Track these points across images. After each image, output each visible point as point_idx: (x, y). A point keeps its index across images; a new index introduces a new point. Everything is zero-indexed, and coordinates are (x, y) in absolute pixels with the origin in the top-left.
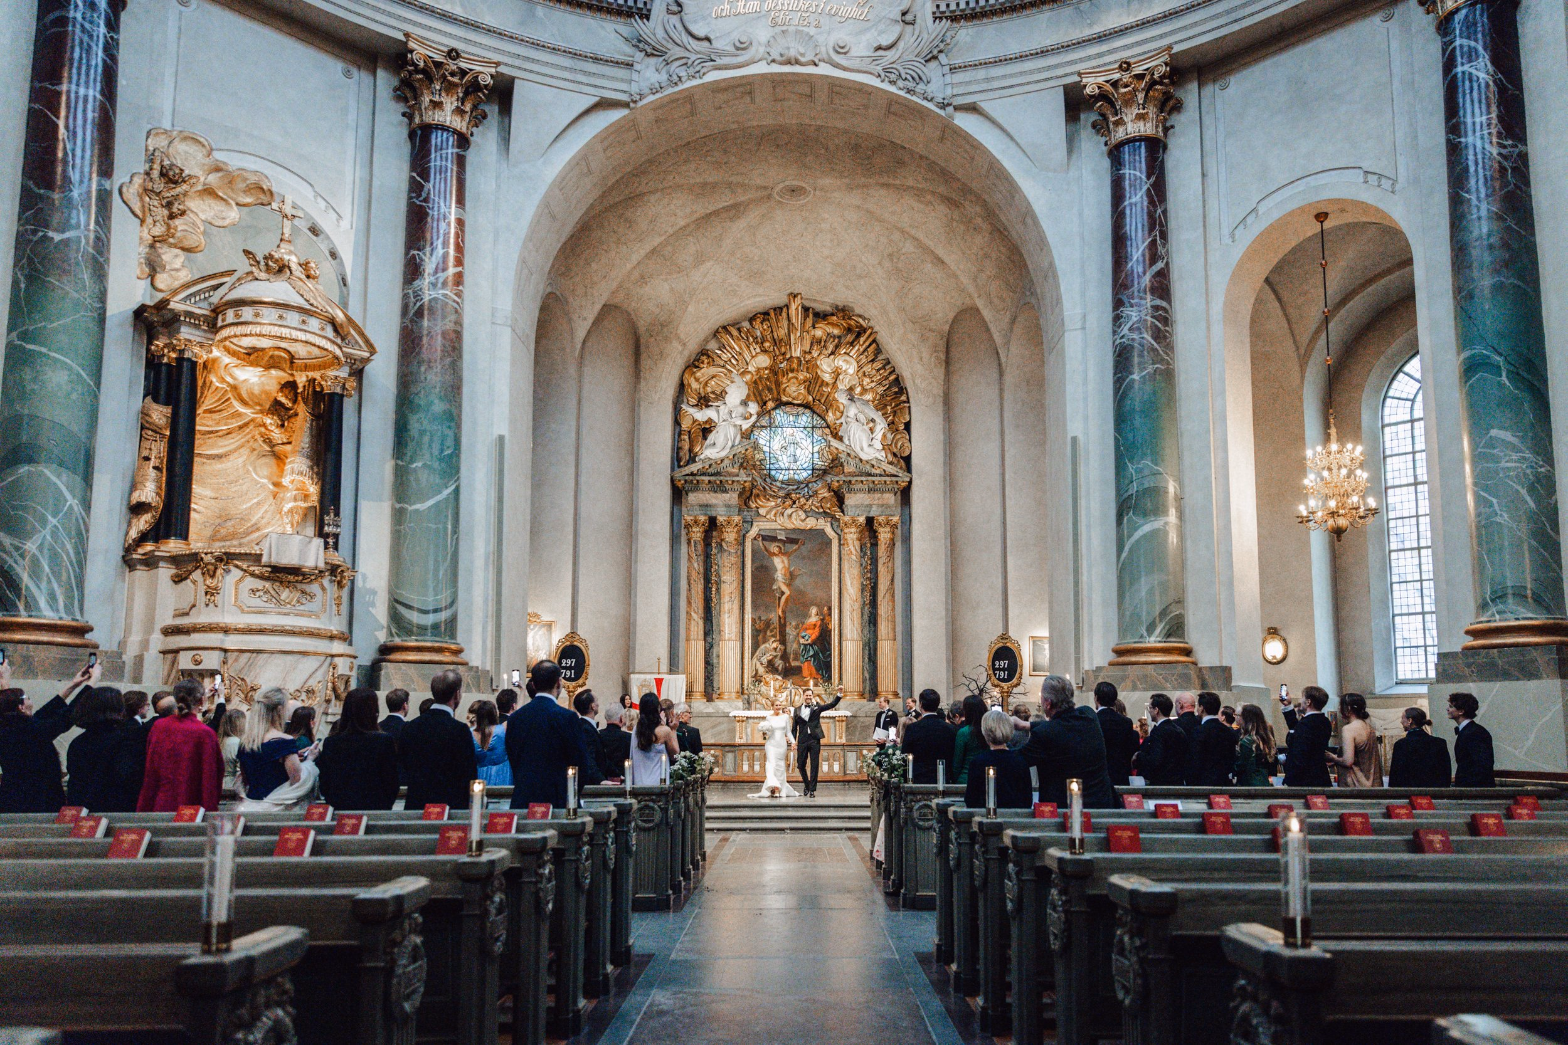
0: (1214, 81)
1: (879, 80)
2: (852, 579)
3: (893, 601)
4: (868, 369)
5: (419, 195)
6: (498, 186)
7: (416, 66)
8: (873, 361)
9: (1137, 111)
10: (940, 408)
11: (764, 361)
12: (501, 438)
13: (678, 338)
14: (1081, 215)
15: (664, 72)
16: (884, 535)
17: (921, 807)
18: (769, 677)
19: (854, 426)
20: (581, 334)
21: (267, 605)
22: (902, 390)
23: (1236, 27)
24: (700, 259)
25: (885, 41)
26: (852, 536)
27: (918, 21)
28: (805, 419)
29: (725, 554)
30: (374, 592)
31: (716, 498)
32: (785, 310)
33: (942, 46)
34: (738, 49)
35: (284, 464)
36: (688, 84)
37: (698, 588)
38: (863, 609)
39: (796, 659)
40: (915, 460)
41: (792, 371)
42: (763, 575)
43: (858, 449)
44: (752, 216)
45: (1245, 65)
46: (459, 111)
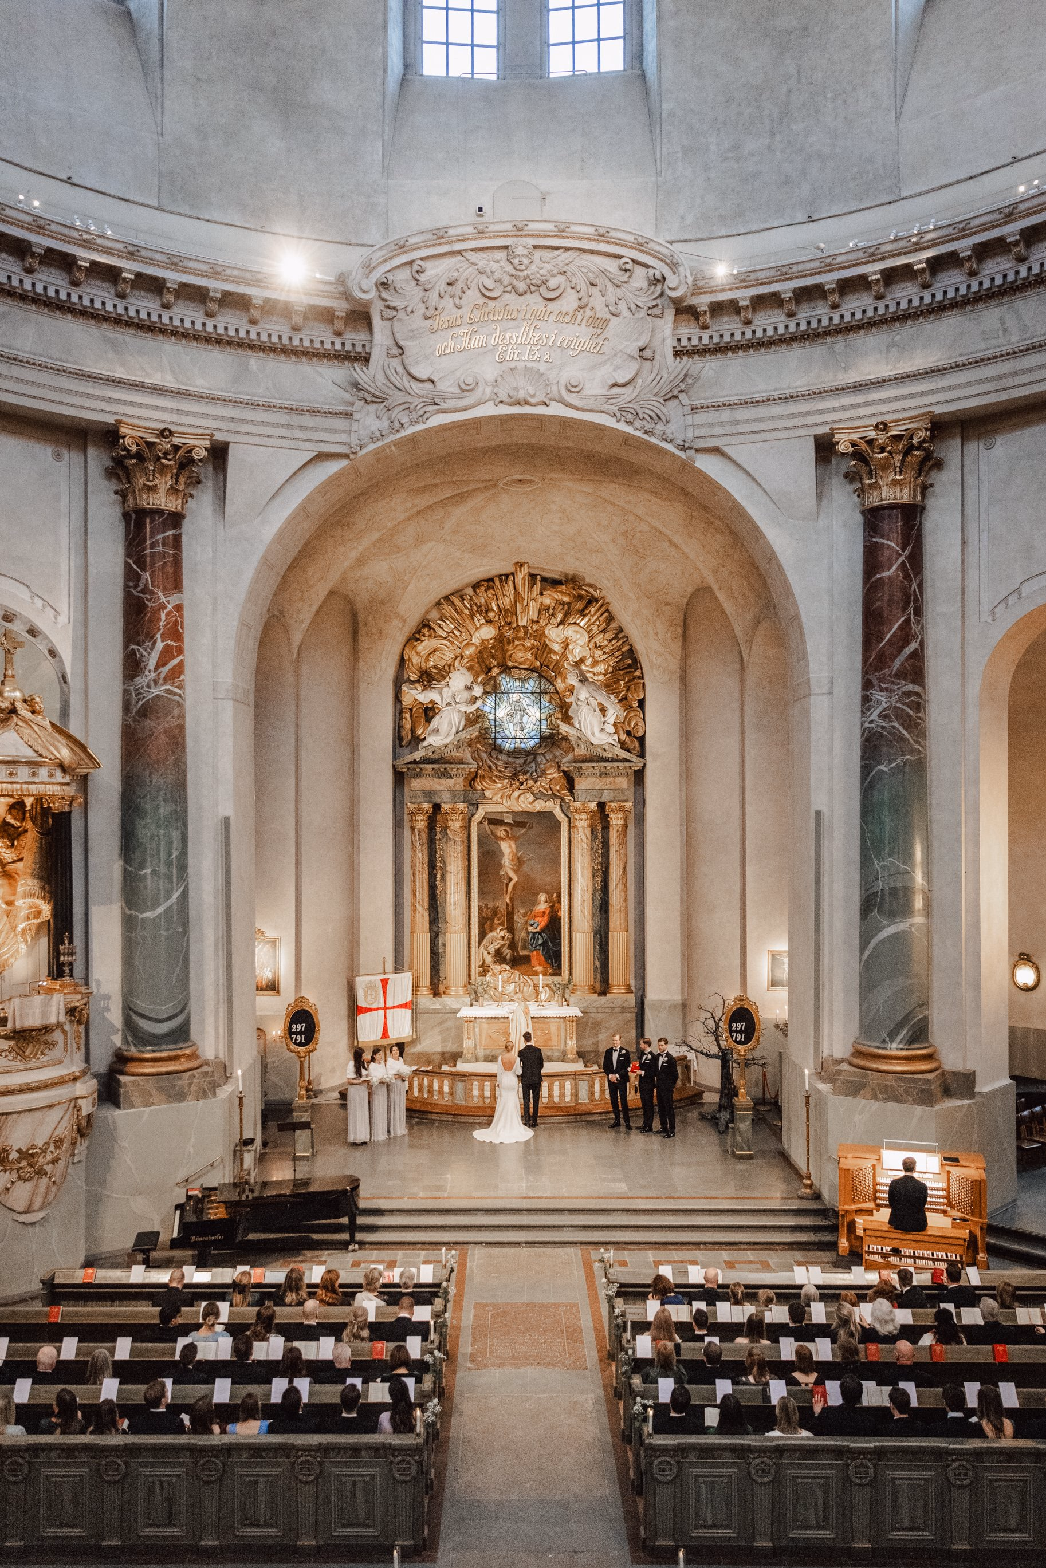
0: (979, 438)
1: (614, 419)
2: (583, 868)
3: (626, 891)
4: (599, 639)
5: (136, 586)
6: (215, 551)
7: (128, 451)
8: (604, 631)
9: (892, 476)
10: (677, 684)
11: (488, 633)
12: (227, 820)
13: (397, 615)
14: (830, 568)
15: (385, 419)
16: (616, 821)
17: (660, 1463)
18: (497, 968)
19: (585, 710)
20: (297, 637)
21: (14, 1063)
22: (636, 664)
23: (1004, 396)
24: (420, 540)
25: (622, 377)
26: (582, 823)
27: (657, 357)
28: (531, 685)
29: (451, 843)
30: (107, 997)
31: (440, 784)
32: (511, 578)
33: (683, 386)
34: (463, 391)
35: (16, 881)
36: (411, 430)
37: (423, 879)
38: (594, 894)
39: (524, 948)
40: (649, 742)
41: (519, 639)
42: (489, 859)
43: (589, 734)
44: (477, 500)
45: (1014, 427)
46: (173, 491)
